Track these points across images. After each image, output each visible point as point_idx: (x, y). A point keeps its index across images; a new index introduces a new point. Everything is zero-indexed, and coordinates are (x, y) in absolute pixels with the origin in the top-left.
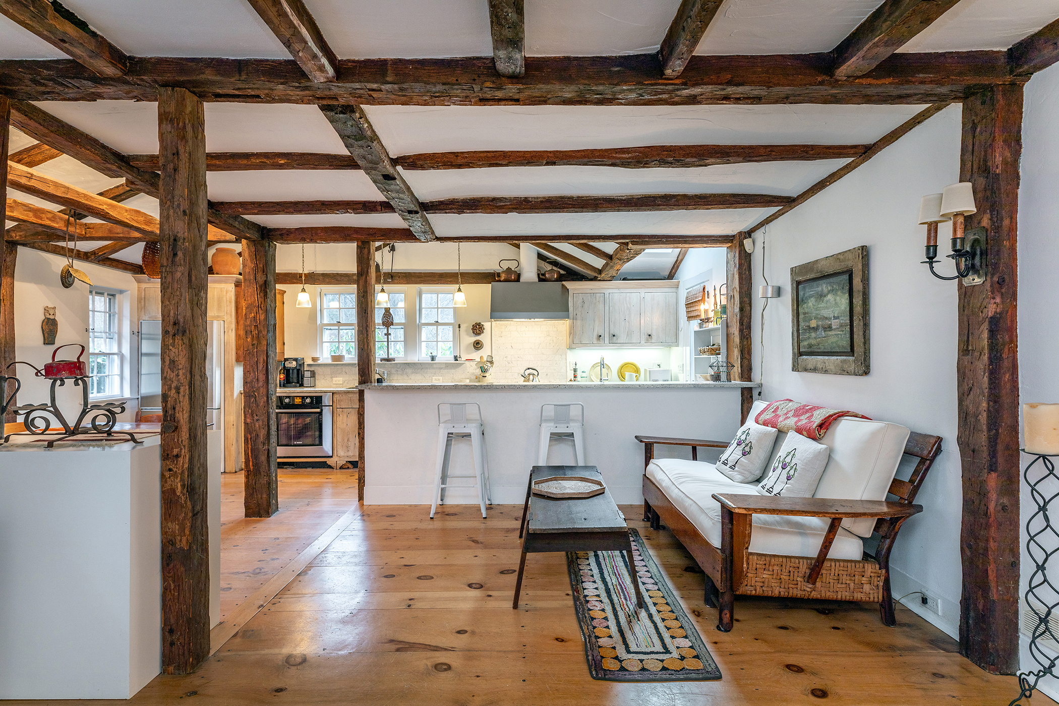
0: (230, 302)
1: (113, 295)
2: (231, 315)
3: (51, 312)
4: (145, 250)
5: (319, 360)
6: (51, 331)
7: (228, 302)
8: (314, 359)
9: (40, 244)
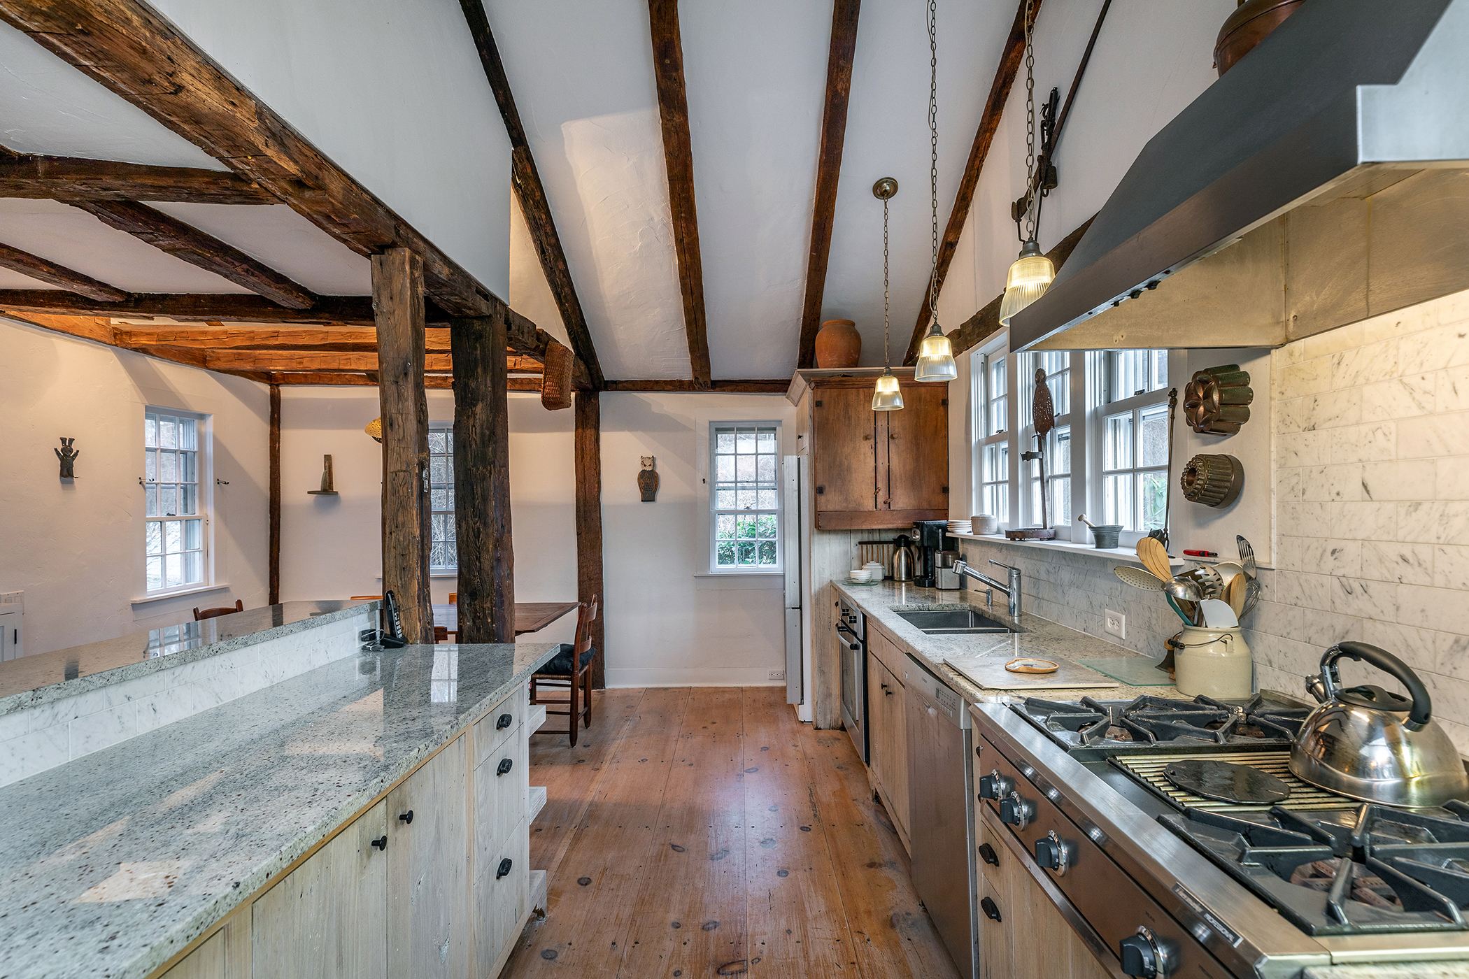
3: (649, 463)
6: (648, 485)
9: (625, 384)
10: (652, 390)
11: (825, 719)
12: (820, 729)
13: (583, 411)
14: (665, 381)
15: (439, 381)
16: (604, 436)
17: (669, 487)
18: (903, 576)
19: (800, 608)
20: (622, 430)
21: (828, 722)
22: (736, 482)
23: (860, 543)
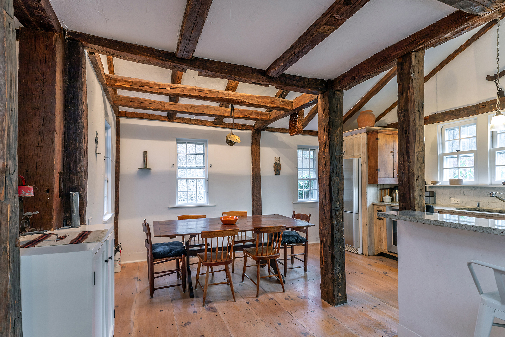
0: (364, 145)
1: (315, 149)
2: (365, 154)
3: (278, 160)
4: (290, 120)
5: (437, 183)
6: (277, 168)
7: (363, 146)
8: (434, 182)
9: (271, 129)
10: (280, 132)
11: (371, 252)
12: (369, 256)
13: (255, 139)
14: (285, 129)
15: (198, 122)
16: (261, 149)
17: (285, 169)
18: (398, 200)
19: (358, 213)
20: (268, 147)
21: (372, 253)
22: (303, 168)
23: (380, 189)
